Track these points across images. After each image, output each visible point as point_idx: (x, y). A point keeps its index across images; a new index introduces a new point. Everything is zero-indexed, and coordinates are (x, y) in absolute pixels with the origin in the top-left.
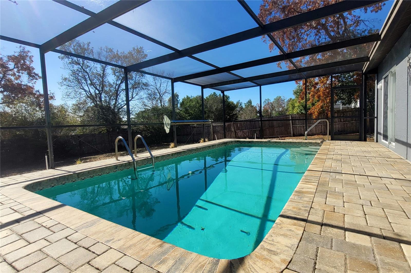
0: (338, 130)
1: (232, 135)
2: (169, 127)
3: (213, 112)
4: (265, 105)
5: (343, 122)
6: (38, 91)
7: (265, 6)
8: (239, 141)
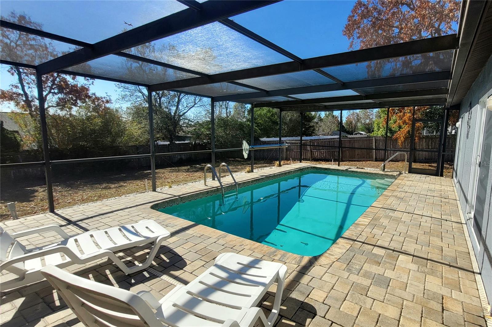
0: (425, 158)
1: (307, 154)
2: (247, 152)
3: (286, 123)
4: (349, 116)
5: (431, 149)
6: (94, 94)
7: (354, 16)
8: (316, 167)
